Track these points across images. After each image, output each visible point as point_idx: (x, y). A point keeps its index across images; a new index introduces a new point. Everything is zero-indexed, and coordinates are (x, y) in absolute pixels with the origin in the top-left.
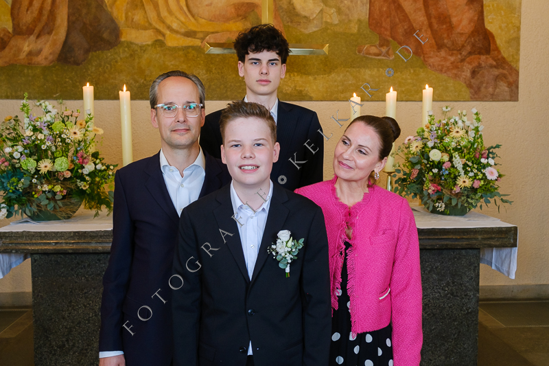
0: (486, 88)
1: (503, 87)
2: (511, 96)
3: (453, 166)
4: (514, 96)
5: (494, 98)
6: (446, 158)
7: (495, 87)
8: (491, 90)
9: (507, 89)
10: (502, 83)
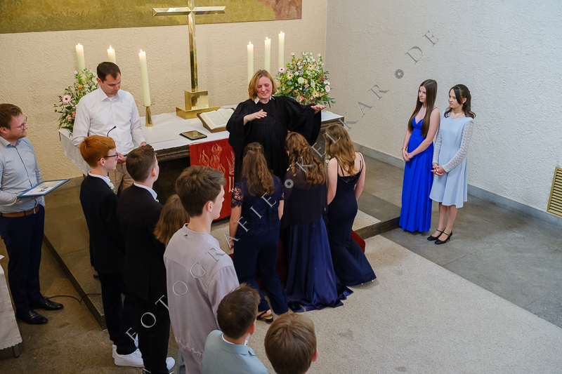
0: (284, 11)
1: (294, 9)
2: (298, 16)
3: (310, 86)
4: (299, 16)
5: (289, 17)
6: (306, 82)
7: (289, 9)
8: (287, 12)
9: (295, 11)
10: (293, 7)
